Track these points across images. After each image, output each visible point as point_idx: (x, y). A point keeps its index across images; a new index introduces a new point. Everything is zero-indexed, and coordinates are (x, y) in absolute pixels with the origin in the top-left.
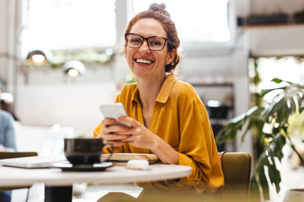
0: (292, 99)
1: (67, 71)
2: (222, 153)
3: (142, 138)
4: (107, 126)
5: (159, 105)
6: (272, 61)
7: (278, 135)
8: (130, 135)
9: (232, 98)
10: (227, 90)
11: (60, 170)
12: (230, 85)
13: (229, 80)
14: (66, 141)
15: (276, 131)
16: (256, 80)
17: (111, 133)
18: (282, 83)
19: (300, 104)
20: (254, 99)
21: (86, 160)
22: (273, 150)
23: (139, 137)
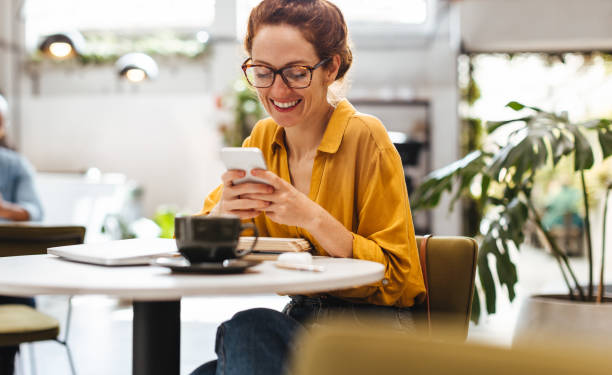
0: (541, 141)
1: (123, 72)
2: (427, 236)
3: (288, 209)
4: (232, 185)
5: (322, 156)
6: (500, 61)
7: (514, 203)
8: (271, 203)
9: (427, 128)
10: (419, 113)
11: (168, 271)
12: (425, 104)
13: (423, 94)
14: (178, 222)
15: (510, 194)
16: (471, 94)
17: (239, 197)
18: (524, 109)
19: (554, 149)
20: (467, 129)
21: (212, 254)
22: (505, 228)
23: (283, 207)
